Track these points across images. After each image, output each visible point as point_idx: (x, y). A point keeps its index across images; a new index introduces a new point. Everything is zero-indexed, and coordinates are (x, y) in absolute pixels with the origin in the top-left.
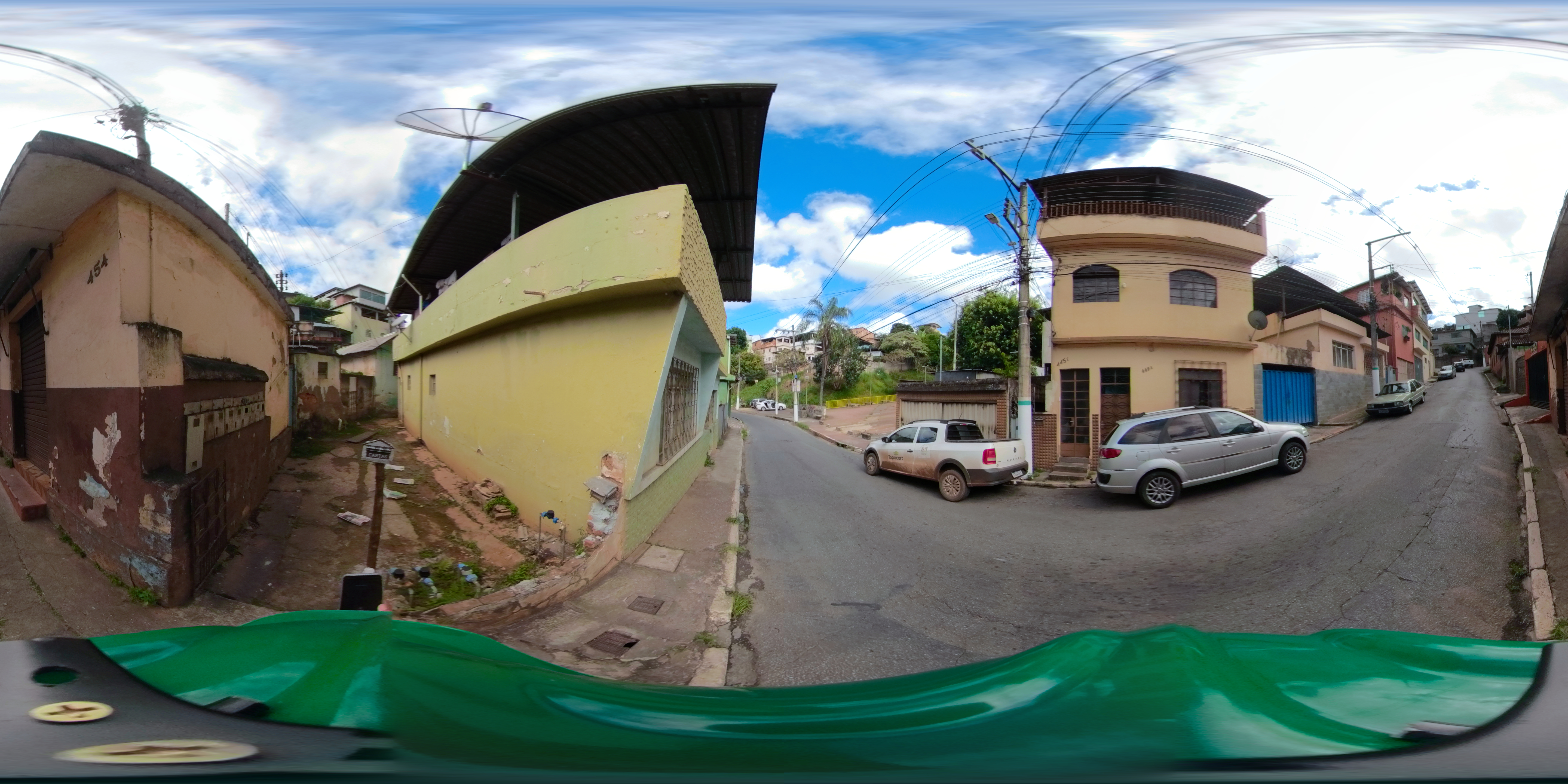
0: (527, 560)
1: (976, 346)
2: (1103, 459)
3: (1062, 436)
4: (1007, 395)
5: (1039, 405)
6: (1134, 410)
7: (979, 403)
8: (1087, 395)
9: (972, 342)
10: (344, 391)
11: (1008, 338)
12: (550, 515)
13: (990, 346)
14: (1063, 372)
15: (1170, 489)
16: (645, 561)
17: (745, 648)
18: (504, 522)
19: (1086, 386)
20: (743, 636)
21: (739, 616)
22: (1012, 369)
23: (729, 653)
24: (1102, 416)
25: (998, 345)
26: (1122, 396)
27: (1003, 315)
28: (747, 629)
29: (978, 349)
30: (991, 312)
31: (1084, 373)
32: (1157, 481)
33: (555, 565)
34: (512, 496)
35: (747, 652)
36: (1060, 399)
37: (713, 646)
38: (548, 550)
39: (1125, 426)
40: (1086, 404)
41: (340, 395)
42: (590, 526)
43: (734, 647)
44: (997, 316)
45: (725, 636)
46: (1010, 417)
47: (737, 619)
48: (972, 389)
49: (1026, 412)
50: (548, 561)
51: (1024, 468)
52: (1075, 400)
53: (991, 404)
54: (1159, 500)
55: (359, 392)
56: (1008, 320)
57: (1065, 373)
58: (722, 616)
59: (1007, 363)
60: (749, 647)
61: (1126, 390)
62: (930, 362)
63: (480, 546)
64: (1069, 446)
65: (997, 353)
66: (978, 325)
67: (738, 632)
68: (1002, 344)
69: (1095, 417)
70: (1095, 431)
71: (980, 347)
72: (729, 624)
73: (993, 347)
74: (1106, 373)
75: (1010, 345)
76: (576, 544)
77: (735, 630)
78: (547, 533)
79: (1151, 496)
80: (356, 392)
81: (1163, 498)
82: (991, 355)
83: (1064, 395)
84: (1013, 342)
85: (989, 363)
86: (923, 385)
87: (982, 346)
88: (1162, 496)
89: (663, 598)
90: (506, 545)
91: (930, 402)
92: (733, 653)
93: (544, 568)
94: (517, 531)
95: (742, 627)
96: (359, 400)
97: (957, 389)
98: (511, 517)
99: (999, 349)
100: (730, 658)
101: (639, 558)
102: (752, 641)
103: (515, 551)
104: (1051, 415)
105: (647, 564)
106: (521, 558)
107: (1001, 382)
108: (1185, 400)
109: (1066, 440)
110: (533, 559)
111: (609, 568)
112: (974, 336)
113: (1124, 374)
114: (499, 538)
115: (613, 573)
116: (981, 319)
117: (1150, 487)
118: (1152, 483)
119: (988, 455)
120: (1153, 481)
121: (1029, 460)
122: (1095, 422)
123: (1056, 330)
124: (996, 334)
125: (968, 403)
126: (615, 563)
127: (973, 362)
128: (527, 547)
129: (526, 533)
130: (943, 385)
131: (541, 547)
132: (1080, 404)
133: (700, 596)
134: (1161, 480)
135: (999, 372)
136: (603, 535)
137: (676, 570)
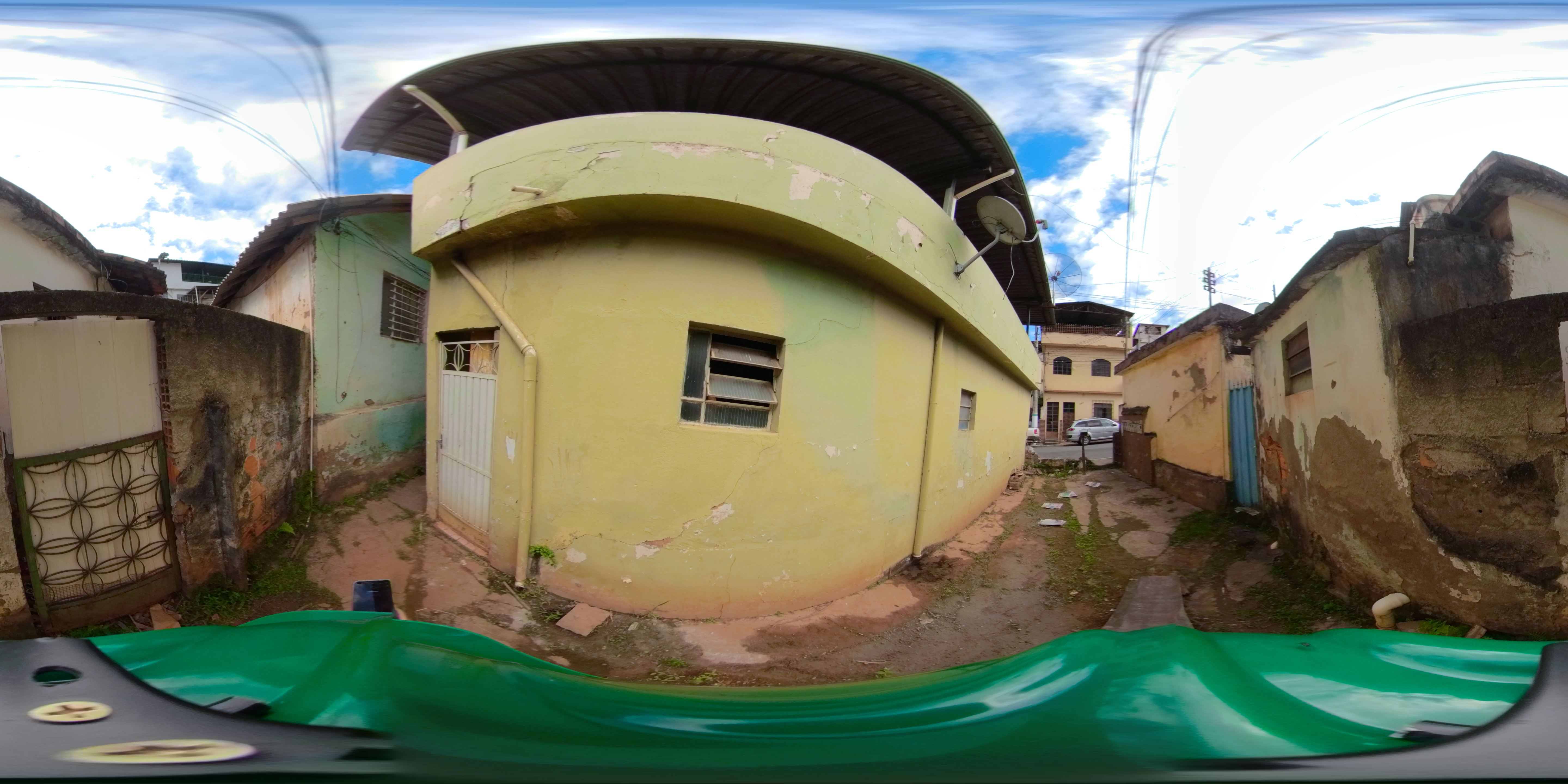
6: (1079, 416)
19: (1057, 409)
24: (1064, 421)
26: (1071, 413)
31: (1057, 404)
36: (1046, 414)
39: (1073, 421)
40: (1057, 416)
57: (1049, 404)
61: (1073, 410)
69: (1061, 421)
70: (1061, 427)
83: (1048, 412)
109: (1048, 430)
122: (1061, 423)
132: (1054, 416)
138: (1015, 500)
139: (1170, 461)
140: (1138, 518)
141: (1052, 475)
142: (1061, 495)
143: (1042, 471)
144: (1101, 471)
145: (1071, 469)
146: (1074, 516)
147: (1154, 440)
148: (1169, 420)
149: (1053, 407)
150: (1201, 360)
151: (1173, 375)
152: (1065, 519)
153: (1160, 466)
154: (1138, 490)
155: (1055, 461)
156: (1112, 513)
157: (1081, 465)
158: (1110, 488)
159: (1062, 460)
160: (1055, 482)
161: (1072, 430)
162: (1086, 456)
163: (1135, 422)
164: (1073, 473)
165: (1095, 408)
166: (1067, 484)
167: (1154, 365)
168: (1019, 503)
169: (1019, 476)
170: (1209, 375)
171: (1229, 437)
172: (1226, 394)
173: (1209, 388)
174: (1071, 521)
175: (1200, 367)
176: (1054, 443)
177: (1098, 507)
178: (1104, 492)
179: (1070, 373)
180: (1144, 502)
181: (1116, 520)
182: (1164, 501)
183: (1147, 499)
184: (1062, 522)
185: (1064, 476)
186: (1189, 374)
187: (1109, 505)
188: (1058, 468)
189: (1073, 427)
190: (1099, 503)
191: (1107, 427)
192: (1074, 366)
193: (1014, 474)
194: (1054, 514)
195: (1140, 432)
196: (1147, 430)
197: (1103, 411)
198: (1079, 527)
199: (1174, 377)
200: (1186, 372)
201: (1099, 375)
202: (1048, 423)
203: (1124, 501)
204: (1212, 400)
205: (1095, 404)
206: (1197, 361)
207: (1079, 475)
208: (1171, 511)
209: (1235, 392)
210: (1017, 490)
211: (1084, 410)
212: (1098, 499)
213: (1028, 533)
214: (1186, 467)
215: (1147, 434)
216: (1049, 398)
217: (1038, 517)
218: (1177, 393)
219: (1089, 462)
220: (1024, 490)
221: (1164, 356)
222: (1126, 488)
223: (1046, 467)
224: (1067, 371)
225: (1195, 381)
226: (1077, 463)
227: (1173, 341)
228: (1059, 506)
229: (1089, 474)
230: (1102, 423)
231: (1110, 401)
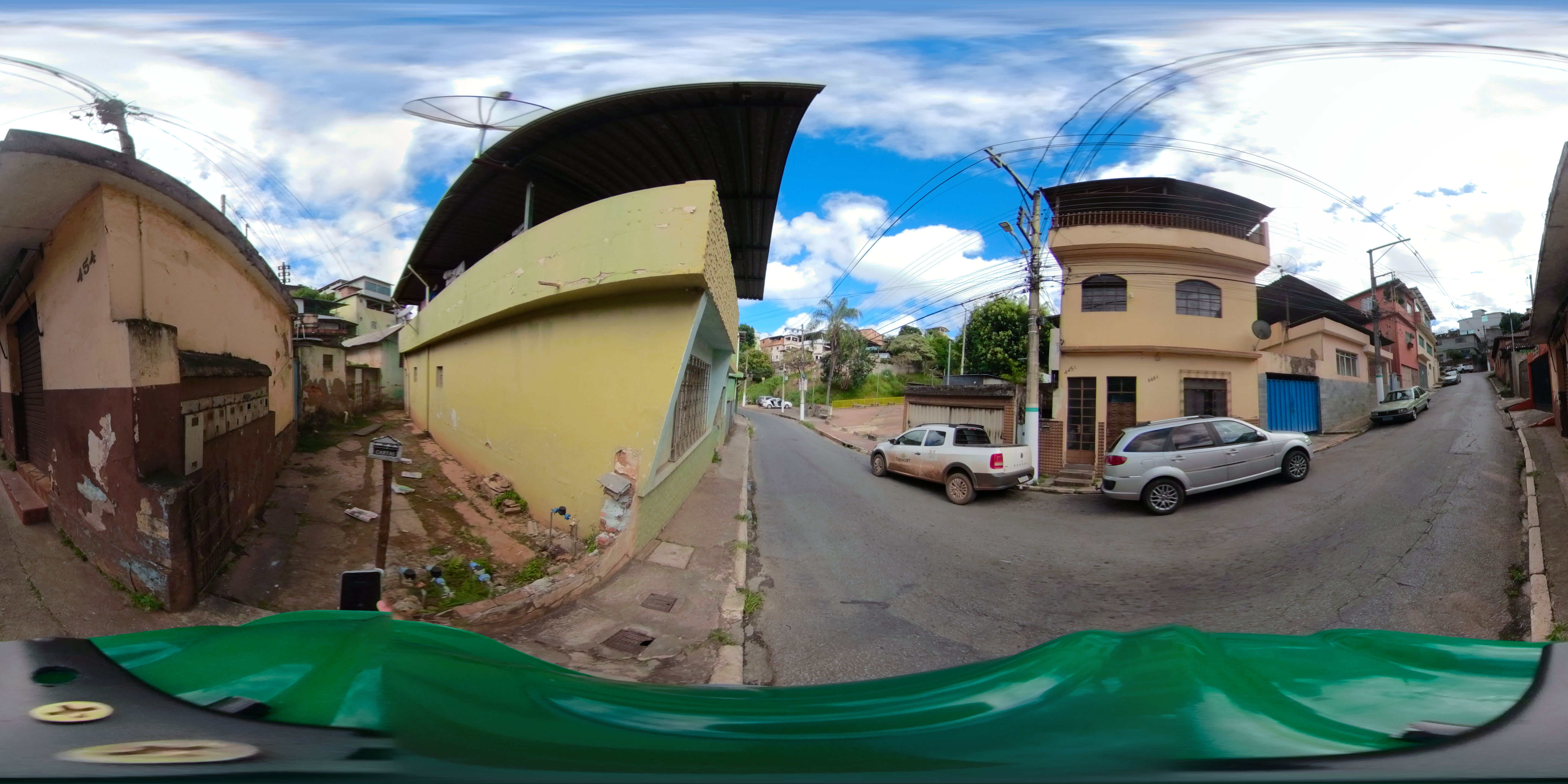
0: (537, 557)
1: (984, 351)
2: (1108, 466)
3: (1068, 443)
4: (1015, 401)
5: (1046, 412)
6: (1140, 419)
7: (986, 408)
8: (1093, 403)
9: (980, 347)
10: (350, 384)
11: (1016, 344)
12: (562, 511)
13: (997, 352)
14: (1071, 380)
15: (1174, 496)
16: (655, 558)
17: (758, 645)
18: (514, 517)
19: (1093, 394)
20: (755, 633)
21: (751, 613)
22: (1019, 375)
23: (744, 650)
24: (1108, 424)
25: (1006, 351)
26: (1128, 404)
27: (1011, 321)
28: (759, 627)
29: (985, 354)
30: (999, 317)
31: (1091, 381)
32: (1161, 488)
33: (566, 561)
34: (521, 490)
35: (760, 649)
36: (1066, 406)
37: (728, 644)
38: (558, 547)
39: (1130, 435)
40: (1093, 412)
41: (346, 387)
42: (603, 523)
43: (747, 644)
44: (1006, 321)
45: (738, 633)
46: (1017, 423)
47: (748, 616)
48: (981, 394)
49: (1033, 418)
50: (558, 558)
51: (1030, 474)
52: (1082, 408)
53: (998, 409)
54: (1163, 507)
55: (365, 384)
56: (1016, 326)
57: (1073, 381)
58: (734, 614)
59: (1014, 369)
60: (762, 644)
61: (1132, 399)
62: (937, 366)
63: (490, 542)
64: (1075, 453)
65: (1004, 359)
66: (986, 330)
67: (750, 630)
68: (1010, 350)
69: (1101, 424)
70: (1101, 439)
71: (988, 353)
72: (741, 622)
73: (1000, 353)
74: (1113, 382)
75: (1018, 351)
76: (587, 541)
77: (747, 628)
78: (557, 528)
79: (1155, 503)
80: (362, 384)
81: (1167, 505)
82: (999, 361)
83: (1071, 403)
84: (1021, 349)
85: (996, 369)
86: (932, 389)
87: (990, 352)
88: (1166, 503)
89: (675, 596)
90: (516, 541)
91: (937, 406)
92: (747, 650)
93: (555, 564)
94: (526, 526)
95: (754, 624)
96: (365, 393)
97: (964, 394)
98: (521, 512)
99: (1006, 355)
100: (744, 655)
101: (650, 555)
102: (765, 638)
103: (525, 547)
104: (1057, 422)
105: (658, 561)
106: (531, 554)
107: (1009, 388)
108: (1190, 409)
109: (1072, 446)
110: (543, 555)
111: (621, 565)
112: (982, 341)
113: (1131, 383)
114: (509, 534)
115: (625, 570)
116: (990, 324)
117: (1154, 494)
118: (1157, 490)
119: (996, 460)
120: (1157, 488)
121: (1035, 465)
122: (1101, 430)
123: (1064, 338)
124: (1004, 340)
125: (975, 408)
126: (626, 560)
127: (980, 366)
128: (537, 543)
129: (536, 528)
130: (951, 390)
131: (551, 543)
132: (1086, 412)
133: (711, 593)
134: (1165, 487)
135: (1006, 378)
136: (616, 532)
137: (687, 568)
149: (1083, 390)
165: (1185, 393)
179: (1120, 308)
192: (1133, 293)
205: (1185, 380)
211: (1160, 400)
224: (1114, 304)
230: (1203, 435)
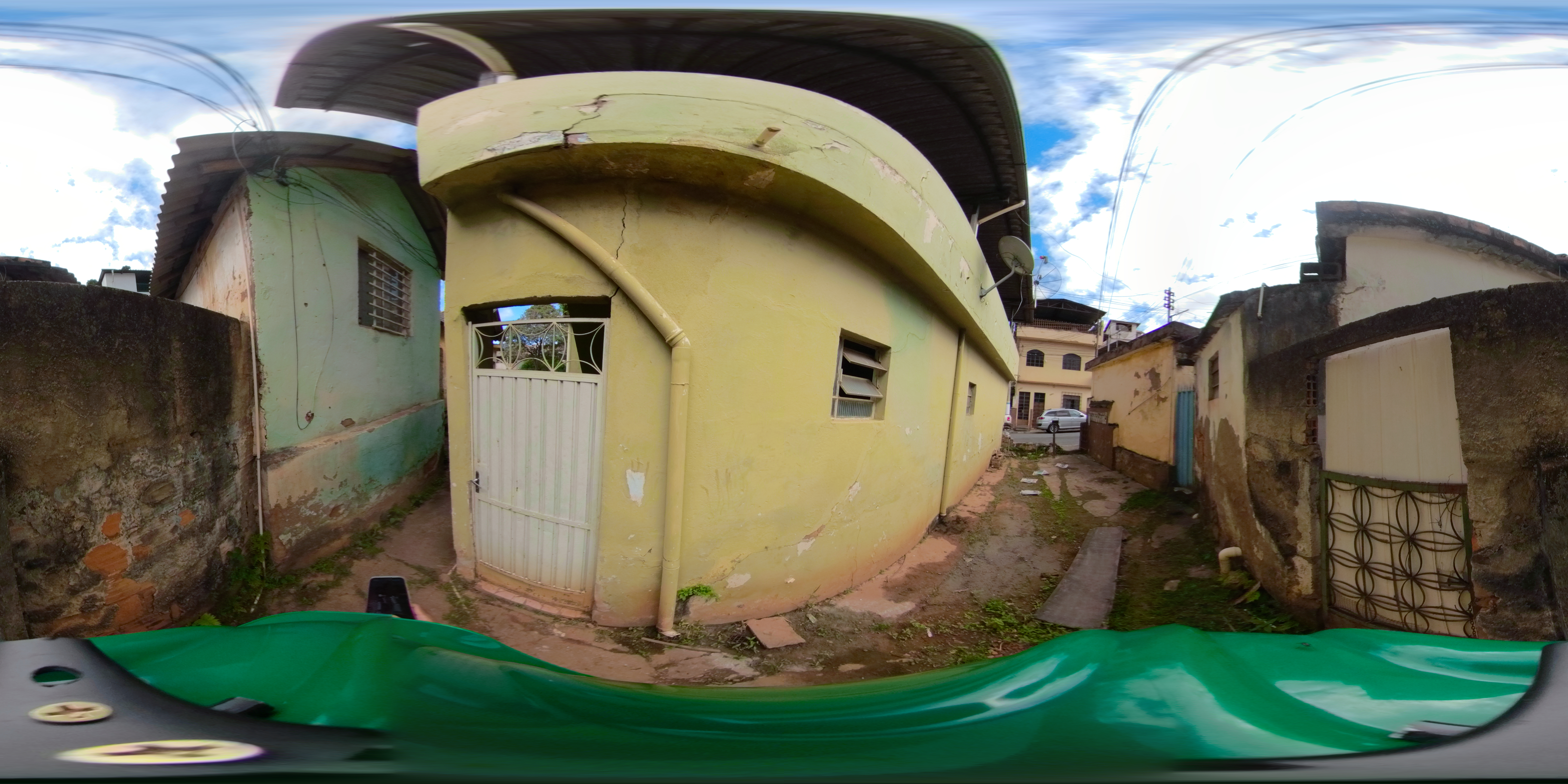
6: (1047, 406)
8: (1029, 402)
24: (1034, 410)
26: (1042, 402)
31: (1029, 394)
39: (1046, 412)
40: (1028, 405)
52: (1024, 403)
57: (1021, 393)
64: (1020, 420)
69: (1031, 410)
70: (1031, 415)
74: (1037, 394)
83: (1020, 402)
109: (1019, 418)
113: (1043, 395)
122: (1031, 412)
132: (1025, 405)
138: (997, 477)
139: (1128, 449)
140: (1099, 492)
141: (1025, 458)
142: (1035, 473)
143: (1016, 454)
144: (1069, 456)
145: (1042, 453)
146: (1047, 488)
147: (1116, 430)
148: (1129, 414)
149: (1025, 396)
150: (1158, 366)
151: (1135, 376)
152: (1041, 490)
153: (1120, 452)
154: (1100, 472)
155: (1028, 445)
156: (1078, 487)
157: (1051, 450)
158: (1077, 469)
159: (1034, 444)
160: (1029, 463)
161: (1042, 418)
162: (1056, 442)
163: (1101, 414)
164: (1043, 457)
165: (1064, 399)
166: (1039, 464)
167: (1120, 366)
168: (1002, 478)
169: (1000, 456)
170: (1163, 378)
171: (1175, 430)
172: (1175, 395)
173: (1162, 389)
174: (1046, 491)
175: (1157, 371)
176: (1024, 430)
177: (1067, 483)
178: (1071, 472)
179: (1042, 366)
180: (1104, 481)
181: (1081, 493)
182: (1121, 482)
183: (1107, 479)
184: (1039, 493)
185: (1036, 459)
186: (1148, 376)
187: (1076, 482)
188: (1030, 451)
189: (1043, 416)
190: (1068, 480)
191: (1075, 418)
192: (1046, 359)
193: (995, 455)
194: (1031, 486)
195: (1104, 422)
196: (1111, 421)
197: (1072, 402)
198: (1052, 496)
199: (1136, 377)
200: (1145, 374)
201: (1069, 369)
202: (1019, 411)
203: (1087, 479)
204: (1164, 400)
205: (1064, 395)
206: (1155, 366)
207: (1049, 458)
208: (1126, 488)
209: (1182, 394)
210: (998, 468)
211: (1054, 401)
212: (1066, 477)
213: (1013, 499)
214: (1141, 454)
215: (1110, 425)
216: (1021, 388)
217: (1019, 489)
218: (1138, 391)
219: (1058, 447)
220: (1004, 469)
221: (1129, 359)
222: (1090, 469)
223: (1020, 451)
224: (1039, 363)
225: (1152, 383)
226: (1048, 447)
227: (1136, 348)
228: (1035, 481)
229: (1058, 458)
230: (1071, 413)
231: (1079, 394)
